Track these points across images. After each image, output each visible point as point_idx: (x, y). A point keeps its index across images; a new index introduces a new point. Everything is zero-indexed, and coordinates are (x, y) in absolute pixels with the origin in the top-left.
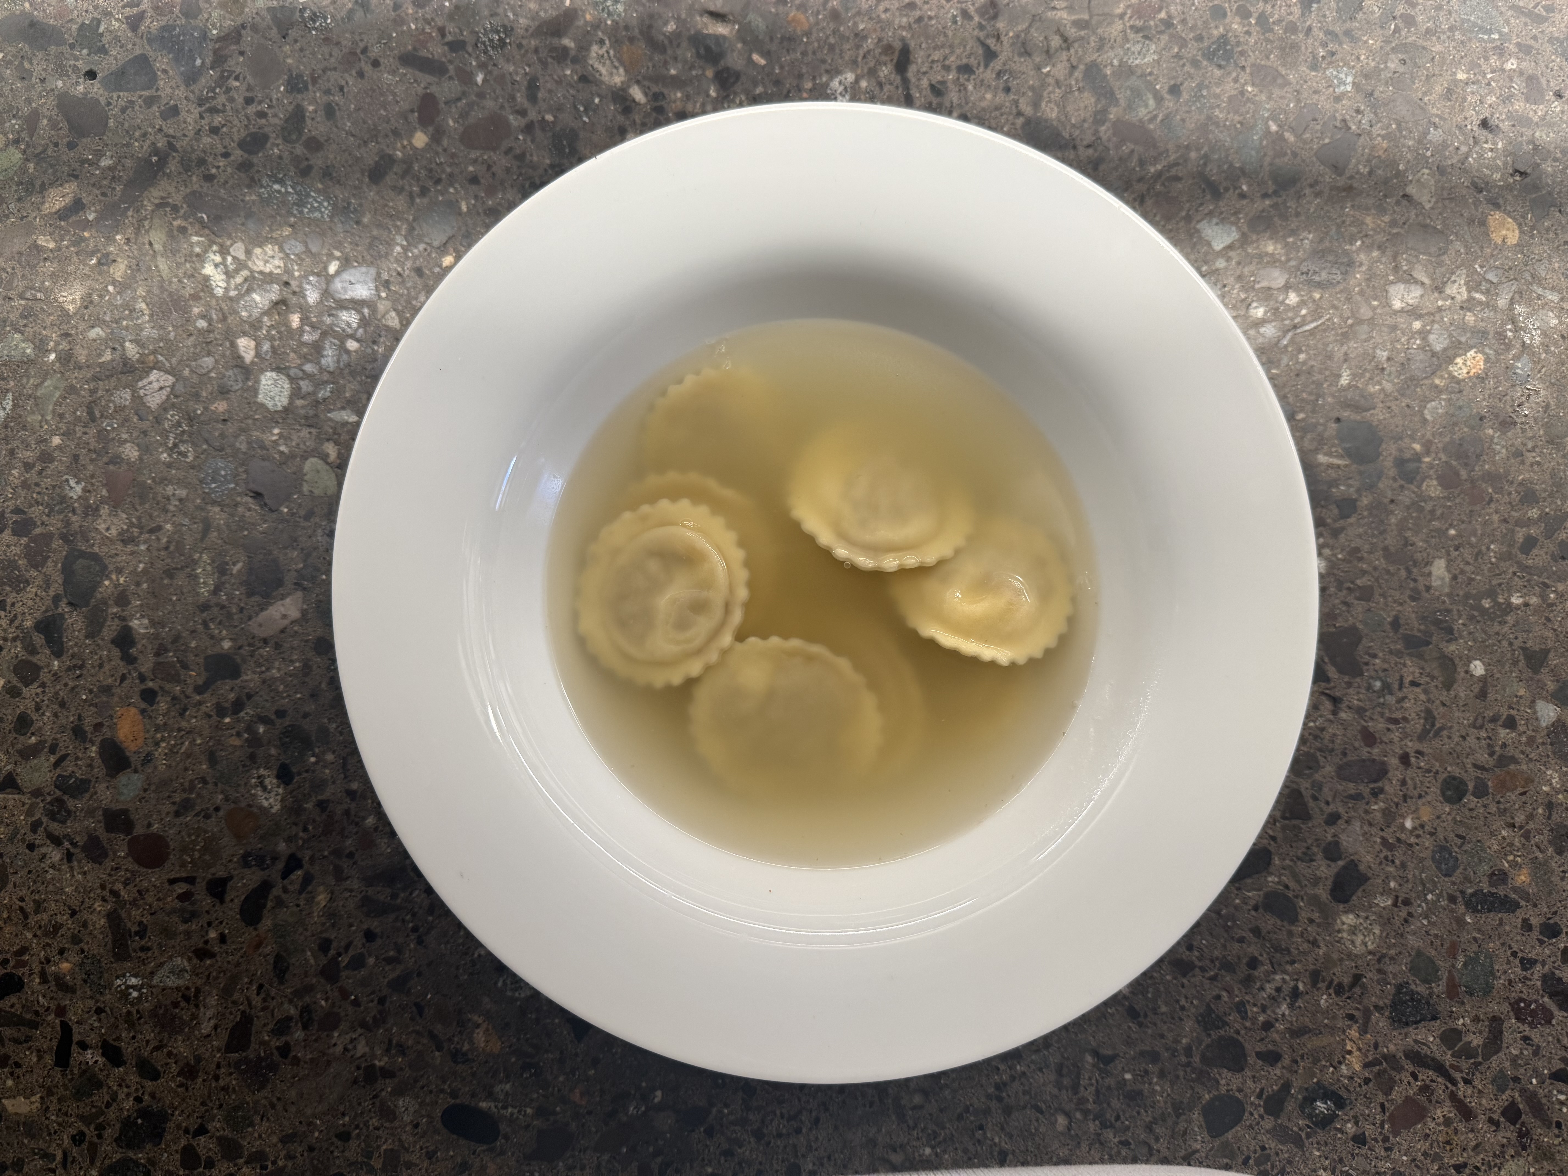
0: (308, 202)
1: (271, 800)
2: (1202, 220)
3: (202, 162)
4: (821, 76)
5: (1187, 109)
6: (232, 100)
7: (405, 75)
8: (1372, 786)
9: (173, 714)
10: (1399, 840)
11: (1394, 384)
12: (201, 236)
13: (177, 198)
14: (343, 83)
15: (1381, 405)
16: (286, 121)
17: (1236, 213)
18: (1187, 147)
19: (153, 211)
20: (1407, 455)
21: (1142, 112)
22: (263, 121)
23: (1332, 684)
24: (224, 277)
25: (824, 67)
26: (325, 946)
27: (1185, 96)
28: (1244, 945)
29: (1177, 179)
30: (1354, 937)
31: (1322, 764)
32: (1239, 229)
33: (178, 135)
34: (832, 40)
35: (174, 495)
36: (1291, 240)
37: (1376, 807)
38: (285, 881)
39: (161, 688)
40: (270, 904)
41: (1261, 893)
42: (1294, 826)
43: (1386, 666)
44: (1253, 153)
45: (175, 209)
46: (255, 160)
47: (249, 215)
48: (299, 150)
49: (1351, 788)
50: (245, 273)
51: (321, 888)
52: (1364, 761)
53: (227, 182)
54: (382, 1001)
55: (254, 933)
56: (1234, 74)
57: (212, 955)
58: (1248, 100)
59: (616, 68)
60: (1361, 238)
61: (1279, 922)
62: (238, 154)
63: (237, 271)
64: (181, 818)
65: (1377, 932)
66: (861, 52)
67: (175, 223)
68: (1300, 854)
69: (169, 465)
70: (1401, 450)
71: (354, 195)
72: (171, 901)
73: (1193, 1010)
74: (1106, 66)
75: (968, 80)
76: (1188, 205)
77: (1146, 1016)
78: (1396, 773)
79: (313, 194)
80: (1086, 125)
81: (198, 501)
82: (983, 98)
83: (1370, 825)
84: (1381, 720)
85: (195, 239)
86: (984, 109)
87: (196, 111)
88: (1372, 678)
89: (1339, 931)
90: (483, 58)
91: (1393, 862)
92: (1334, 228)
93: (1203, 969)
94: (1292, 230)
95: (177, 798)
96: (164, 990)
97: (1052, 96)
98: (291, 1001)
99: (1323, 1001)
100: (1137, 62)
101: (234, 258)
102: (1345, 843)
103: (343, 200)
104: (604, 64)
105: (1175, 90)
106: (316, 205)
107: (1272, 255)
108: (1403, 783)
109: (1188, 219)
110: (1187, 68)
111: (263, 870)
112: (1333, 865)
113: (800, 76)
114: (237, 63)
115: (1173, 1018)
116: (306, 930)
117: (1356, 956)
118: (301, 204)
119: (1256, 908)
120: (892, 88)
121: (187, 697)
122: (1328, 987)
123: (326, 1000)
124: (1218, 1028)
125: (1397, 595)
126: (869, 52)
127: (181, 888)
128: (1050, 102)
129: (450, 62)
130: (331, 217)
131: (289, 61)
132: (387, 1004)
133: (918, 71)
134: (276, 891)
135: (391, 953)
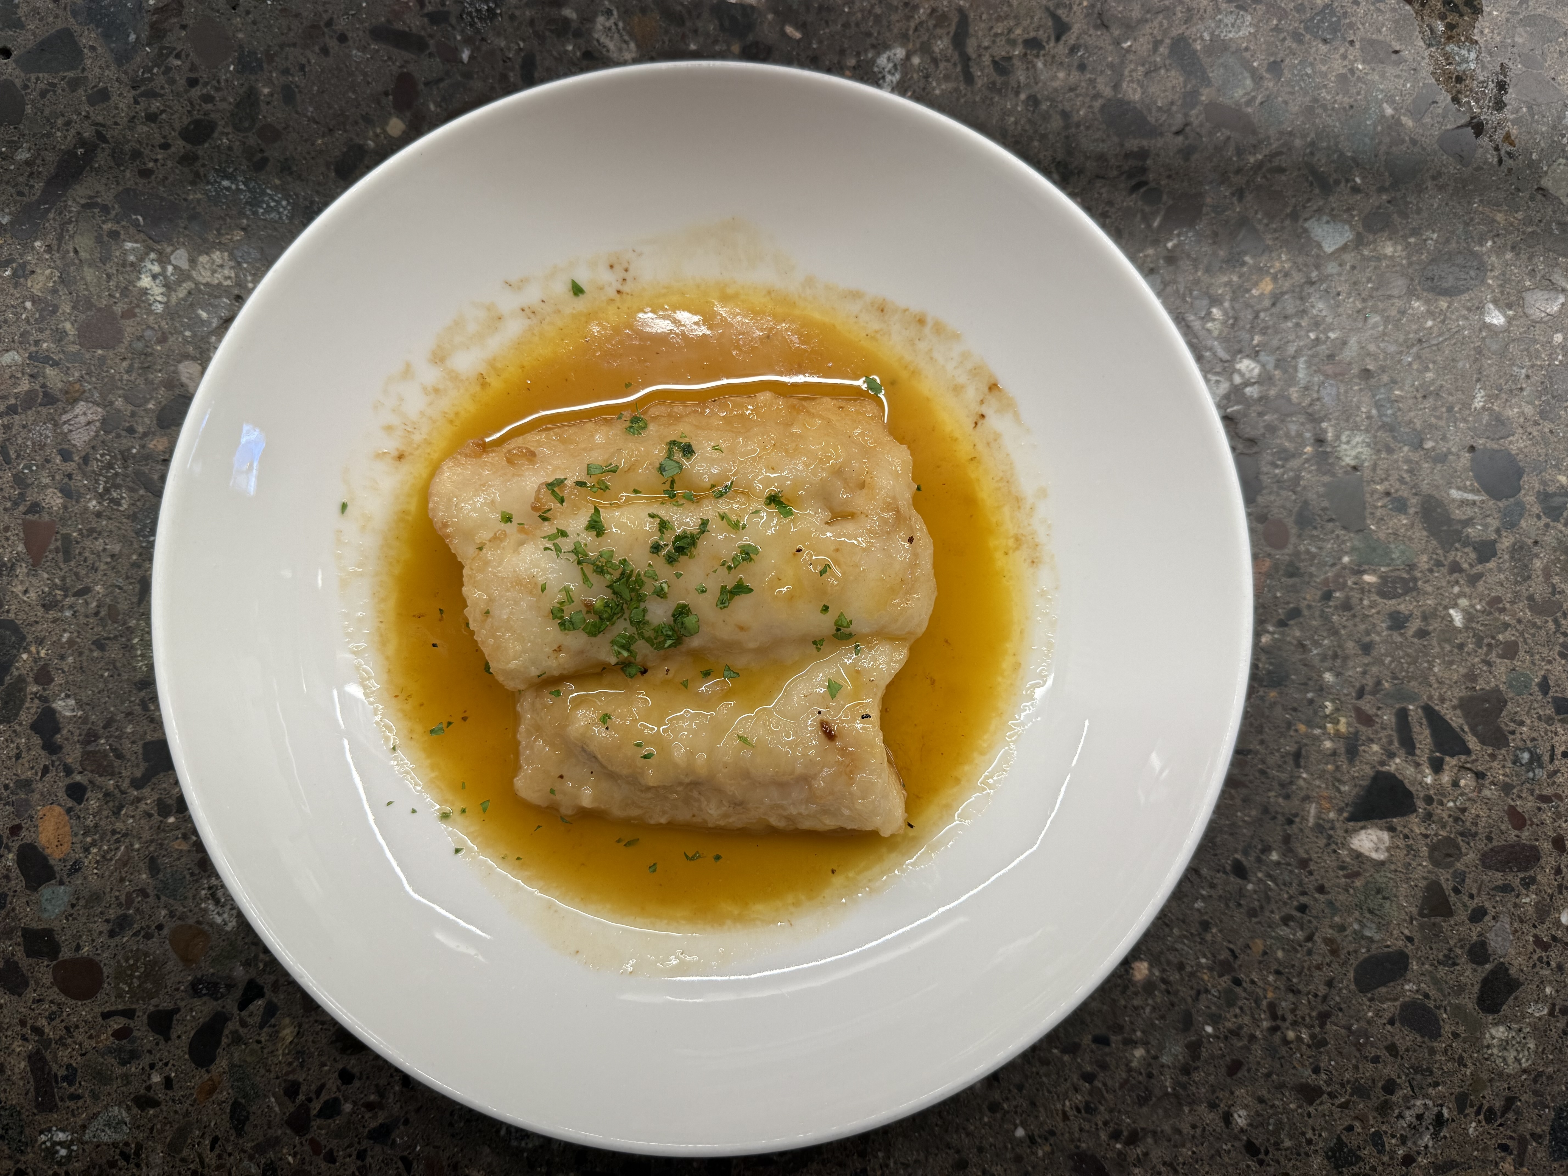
0: (263, 201)
1: (226, 916)
2: (1311, 217)
3: (136, 155)
4: (866, 51)
5: (1289, 89)
6: (172, 82)
7: (378, 51)
8: (1521, 875)
9: (105, 813)
10: (1554, 938)
11: (1535, 407)
12: (136, 242)
13: (107, 197)
14: (304, 61)
15: (1520, 431)
16: (238, 105)
17: (1348, 210)
18: (1291, 133)
19: (79, 213)
20: (1552, 489)
21: (1238, 93)
22: (209, 106)
23: (1474, 757)
24: (163, 290)
25: (869, 41)
26: (292, 1090)
27: (1287, 74)
28: (1380, 1066)
29: (1281, 170)
30: (1506, 1054)
31: (1464, 850)
32: (1352, 227)
33: (109, 123)
34: (878, 10)
35: (105, 550)
36: (1412, 240)
37: (1527, 900)
38: (243, 1013)
39: (91, 782)
40: (225, 1041)
41: (1397, 1003)
42: (1434, 924)
43: (1535, 735)
44: (1367, 140)
45: (105, 209)
46: (200, 153)
47: (193, 217)
48: (252, 140)
49: (1498, 878)
50: (188, 285)
51: (287, 1021)
52: (1512, 846)
53: (166, 178)
54: (361, 1156)
55: (206, 1077)
56: (1342, 50)
57: (155, 1104)
58: (1359, 78)
59: (626, 42)
60: (1492, 238)
61: (1419, 1039)
62: (179, 146)
63: (179, 283)
64: (117, 939)
65: (1532, 1046)
66: (912, 25)
67: (105, 227)
68: (1441, 956)
69: (99, 515)
70: (1544, 483)
71: (318, 192)
72: (106, 1039)
73: (1321, 1144)
74: (1195, 40)
75: (1037, 56)
76: (1294, 200)
77: (1267, 1152)
78: (1549, 860)
79: (269, 191)
80: (1174, 108)
81: (134, 557)
82: (1054, 78)
83: (1522, 921)
84: (1530, 798)
85: (129, 245)
86: (1056, 90)
87: (130, 95)
88: (1520, 749)
89: (1488, 1047)
90: (469, 31)
91: (1548, 964)
92: (1461, 227)
93: (1331, 1095)
94: (1414, 229)
95: (112, 914)
96: (98, 1146)
97: (1134, 74)
98: (251, 1158)
99: (1472, 1129)
100: (1231, 35)
101: (176, 267)
102: (1493, 944)
103: (305, 199)
104: (612, 38)
105: (1275, 67)
106: (272, 204)
107: (1392, 258)
108: (1558, 871)
109: (1294, 216)
110: (1288, 43)
111: (216, 999)
112: (1479, 969)
113: (842, 52)
114: (176, 38)
115: (1299, 1155)
116: (269, 1071)
117: (1509, 1076)
118: (254, 203)
119: (1392, 1022)
120: (949, 65)
121: (123, 792)
122: (1478, 1113)
123: (295, 1155)
124: (1352, 1164)
125: (1545, 651)
126: (921, 23)
127: (117, 1024)
128: (1132, 81)
129: (431, 36)
130: (291, 218)
131: (240, 35)
132: (369, 1160)
133: (979, 46)
134: (231, 1026)
135: (372, 1097)
